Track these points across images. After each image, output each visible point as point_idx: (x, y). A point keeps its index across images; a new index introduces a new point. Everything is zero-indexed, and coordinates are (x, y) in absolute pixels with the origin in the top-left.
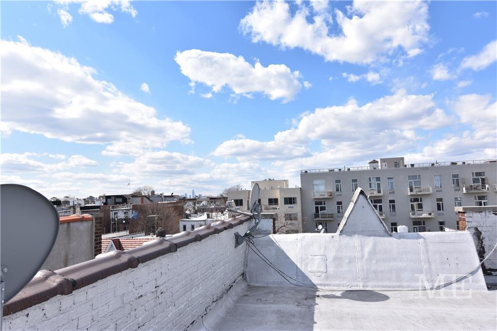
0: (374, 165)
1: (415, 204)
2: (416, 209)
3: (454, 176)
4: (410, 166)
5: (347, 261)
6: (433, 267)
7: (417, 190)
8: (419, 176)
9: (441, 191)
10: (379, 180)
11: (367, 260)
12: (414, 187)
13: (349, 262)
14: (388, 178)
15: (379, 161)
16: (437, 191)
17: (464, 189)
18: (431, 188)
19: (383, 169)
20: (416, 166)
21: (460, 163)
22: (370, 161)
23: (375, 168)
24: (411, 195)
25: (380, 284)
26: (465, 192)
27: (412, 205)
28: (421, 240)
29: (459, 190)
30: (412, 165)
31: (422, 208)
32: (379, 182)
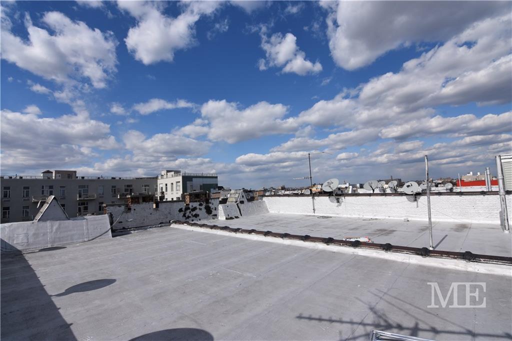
0: (49, 175)
1: (82, 207)
2: (82, 211)
3: (113, 187)
4: (81, 178)
5: (42, 235)
6: (90, 232)
7: (85, 196)
8: (87, 186)
9: (103, 197)
10: (52, 188)
11: (55, 233)
12: (82, 194)
13: (44, 235)
14: (61, 187)
15: (54, 172)
16: (100, 197)
17: (119, 196)
18: (95, 195)
19: (57, 179)
20: (86, 178)
21: (118, 178)
22: (43, 171)
23: (49, 178)
24: (79, 200)
25: (61, 243)
26: (119, 198)
27: (79, 208)
28: (85, 220)
29: (115, 196)
30: (83, 178)
31: (87, 209)
32: (51, 190)
